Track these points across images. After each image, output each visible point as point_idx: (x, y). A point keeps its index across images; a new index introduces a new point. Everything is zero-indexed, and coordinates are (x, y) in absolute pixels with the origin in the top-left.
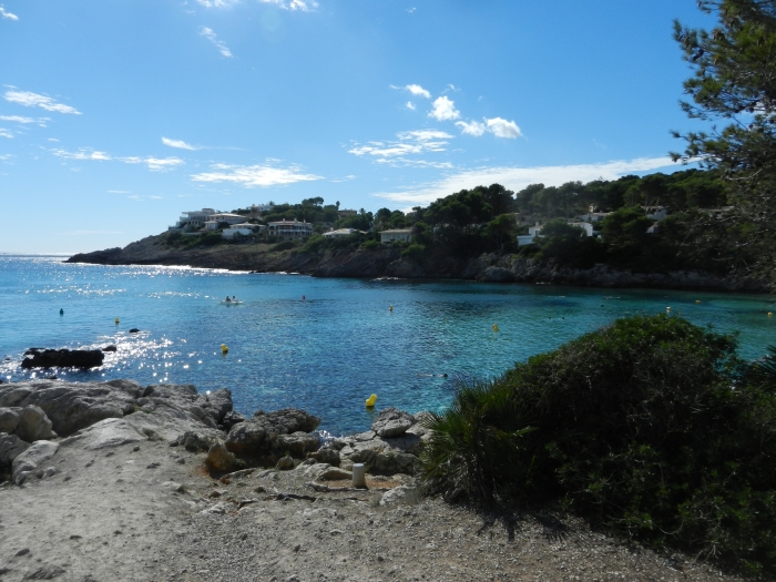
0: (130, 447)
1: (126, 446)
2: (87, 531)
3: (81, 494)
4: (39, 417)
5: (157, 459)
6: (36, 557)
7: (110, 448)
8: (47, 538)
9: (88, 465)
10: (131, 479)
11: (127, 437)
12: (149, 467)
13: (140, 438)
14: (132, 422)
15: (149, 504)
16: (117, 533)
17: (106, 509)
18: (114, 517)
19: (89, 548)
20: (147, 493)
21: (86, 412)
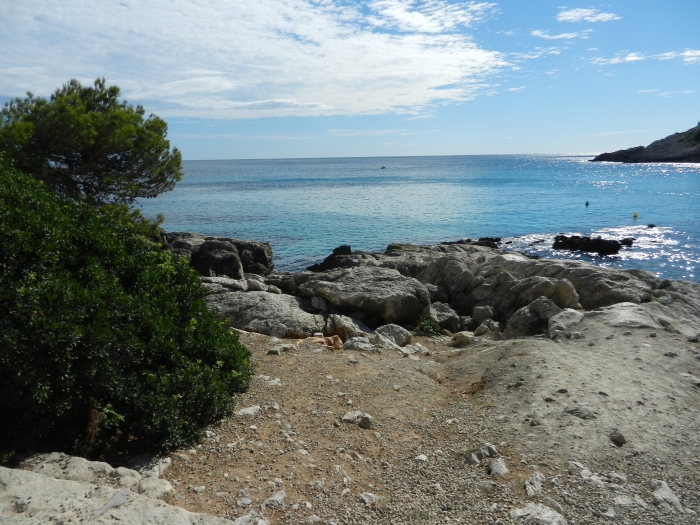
0: (648, 332)
1: (642, 330)
2: (613, 393)
3: (605, 361)
4: (570, 290)
5: (675, 350)
6: (572, 398)
7: (628, 328)
8: (580, 387)
9: (608, 338)
10: (649, 361)
11: (644, 322)
12: (666, 355)
13: (656, 326)
14: (648, 310)
15: (668, 388)
16: (640, 403)
17: (628, 379)
18: (636, 388)
19: (615, 406)
20: (666, 378)
21: (607, 293)
